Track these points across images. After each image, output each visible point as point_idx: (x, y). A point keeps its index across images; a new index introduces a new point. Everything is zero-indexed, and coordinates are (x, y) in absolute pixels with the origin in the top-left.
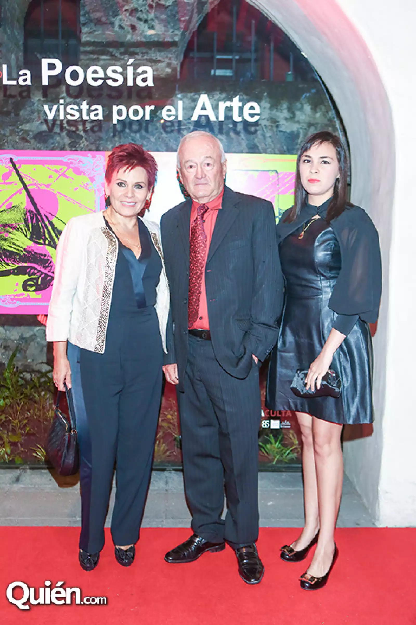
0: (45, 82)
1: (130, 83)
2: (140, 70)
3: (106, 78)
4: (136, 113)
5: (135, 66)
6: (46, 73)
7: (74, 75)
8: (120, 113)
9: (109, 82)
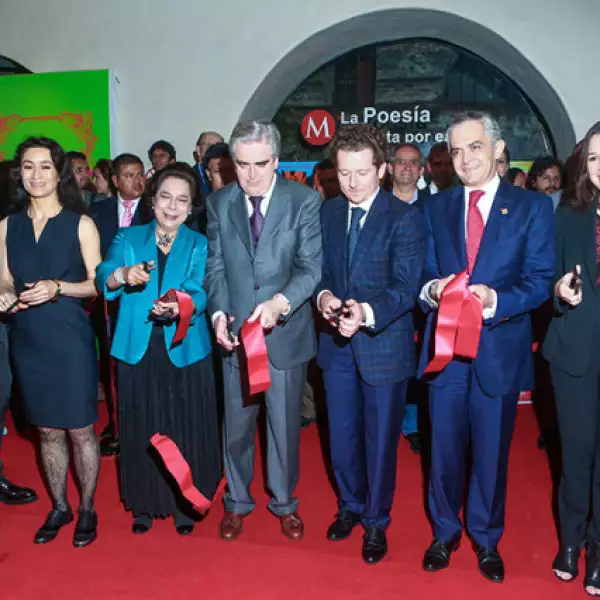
0: (366, 121)
1: (416, 120)
2: (423, 112)
3: (402, 117)
4: (419, 138)
5: (419, 111)
6: (366, 116)
7: (383, 117)
8: (410, 138)
9: (404, 120)
